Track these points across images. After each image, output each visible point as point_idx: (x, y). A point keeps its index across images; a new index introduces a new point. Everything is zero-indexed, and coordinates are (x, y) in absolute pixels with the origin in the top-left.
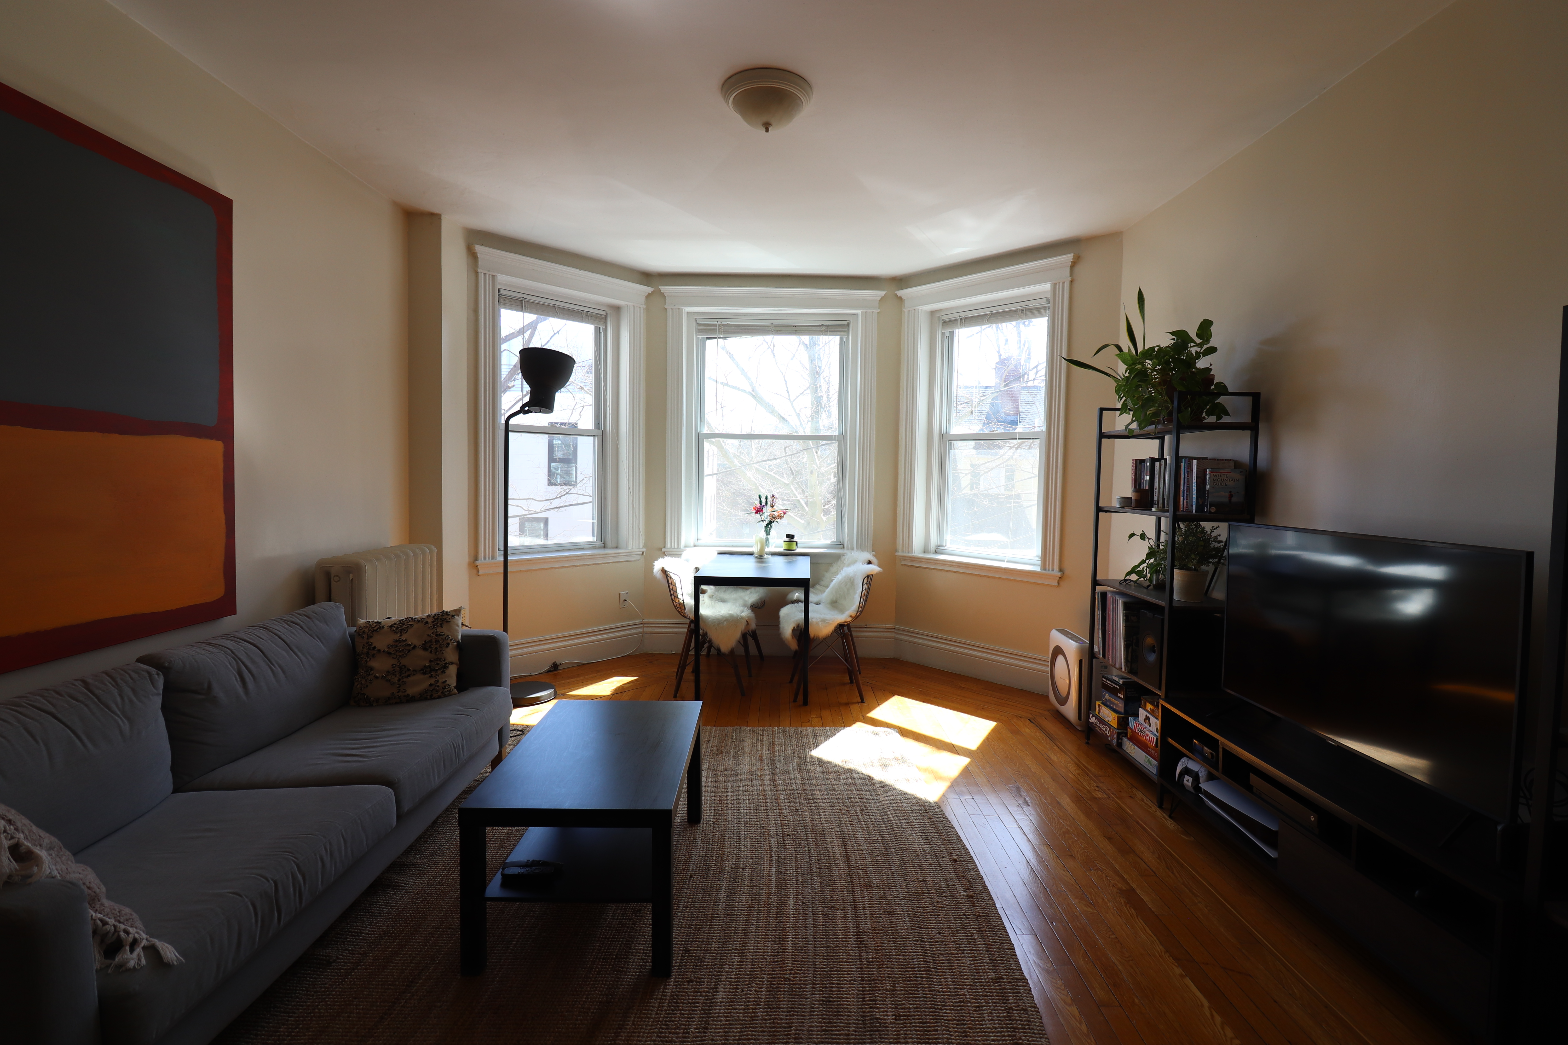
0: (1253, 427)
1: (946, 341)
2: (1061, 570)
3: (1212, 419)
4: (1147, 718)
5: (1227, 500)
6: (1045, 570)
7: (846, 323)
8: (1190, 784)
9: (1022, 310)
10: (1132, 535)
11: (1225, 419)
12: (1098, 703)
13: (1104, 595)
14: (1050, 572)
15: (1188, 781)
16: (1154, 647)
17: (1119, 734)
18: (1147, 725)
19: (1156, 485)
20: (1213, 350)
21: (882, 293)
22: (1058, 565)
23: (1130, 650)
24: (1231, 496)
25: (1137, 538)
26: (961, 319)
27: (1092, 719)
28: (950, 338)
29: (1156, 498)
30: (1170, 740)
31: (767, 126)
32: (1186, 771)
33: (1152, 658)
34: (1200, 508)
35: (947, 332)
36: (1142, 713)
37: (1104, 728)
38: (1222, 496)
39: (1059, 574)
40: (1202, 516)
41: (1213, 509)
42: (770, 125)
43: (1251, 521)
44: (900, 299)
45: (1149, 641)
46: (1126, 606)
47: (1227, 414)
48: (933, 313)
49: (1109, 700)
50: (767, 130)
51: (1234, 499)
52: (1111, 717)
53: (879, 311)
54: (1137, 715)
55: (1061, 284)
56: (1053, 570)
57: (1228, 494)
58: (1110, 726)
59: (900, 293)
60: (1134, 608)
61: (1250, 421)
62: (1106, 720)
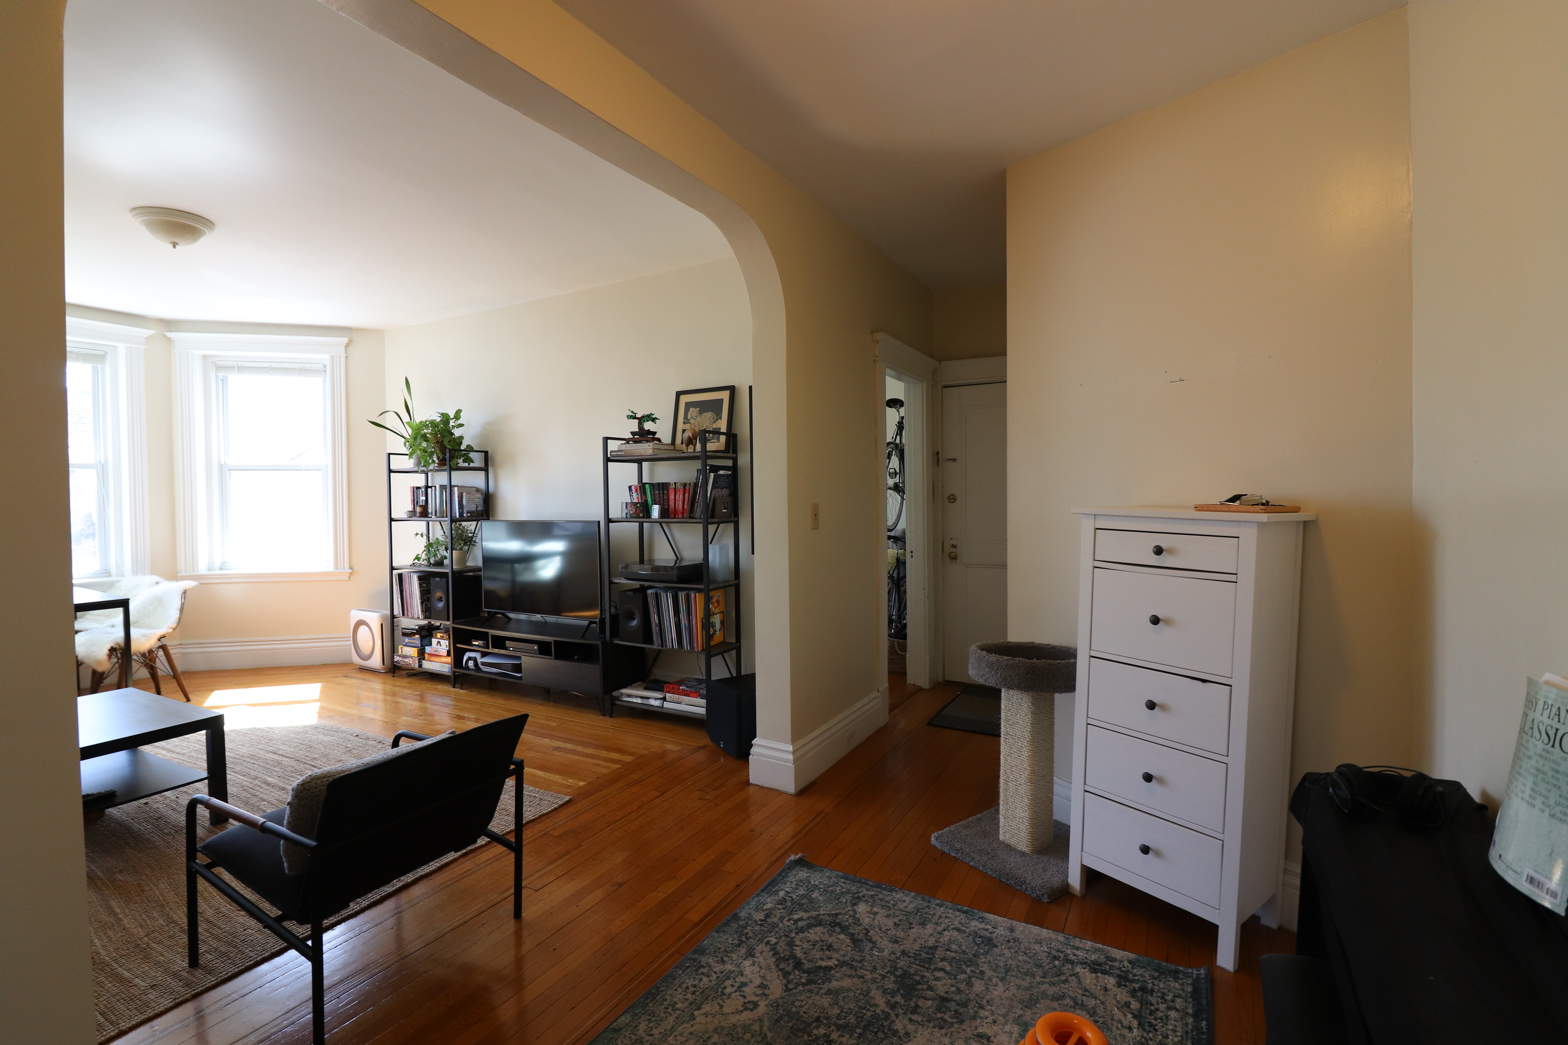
0: (485, 469)
1: (220, 382)
2: (351, 568)
3: (466, 465)
4: (439, 642)
5: (475, 509)
6: (337, 569)
7: (102, 353)
8: (472, 664)
9: (301, 370)
10: (417, 534)
11: (472, 465)
12: (400, 647)
13: (400, 576)
14: (342, 570)
15: (471, 664)
16: (442, 598)
17: (419, 659)
18: (439, 647)
19: (430, 502)
20: (461, 425)
21: (151, 332)
22: (348, 564)
23: (424, 604)
24: (477, 507)
25: (419, 536)
26: (238, 367)
27: (396, 659)
28: (224, 380)
29: (430, 511)
30: (459, 645)
31: (175, 245)
32: (470, 659)
33: (441, 605)
34: (461, 514)
35: (221, 375)
36: (434, 641)
37: (407, 660)
38: (473, 508)
39: (350, 571)
40: (462, 519)
41: (469, 515)
42: (177, 244)
43: (488, 519)
44: (169, 339)
45: (439, 594)
46: (420, 578)
47: (473, 462)
48: (205, 357)
49: (409, 642)
50: (174, 247)
51: (479, 509)
52: (412, 652)
53: (146, 347)
54: (430, 644)
55: (338, 357)
56: (344, 568)
57: (475, 506)
58: (412, 657)
59: (169, 334)
60: (425, 579)
61: (484, 466)
62: (408, 655)
